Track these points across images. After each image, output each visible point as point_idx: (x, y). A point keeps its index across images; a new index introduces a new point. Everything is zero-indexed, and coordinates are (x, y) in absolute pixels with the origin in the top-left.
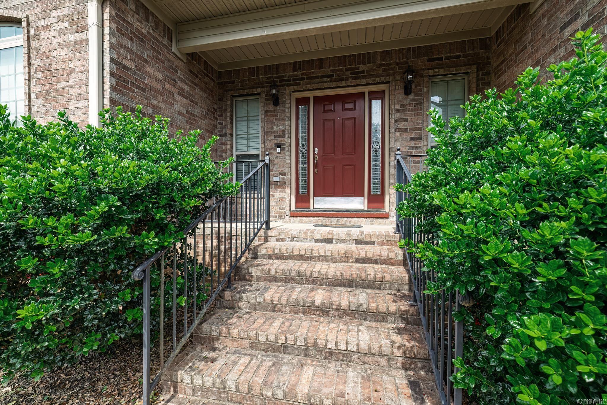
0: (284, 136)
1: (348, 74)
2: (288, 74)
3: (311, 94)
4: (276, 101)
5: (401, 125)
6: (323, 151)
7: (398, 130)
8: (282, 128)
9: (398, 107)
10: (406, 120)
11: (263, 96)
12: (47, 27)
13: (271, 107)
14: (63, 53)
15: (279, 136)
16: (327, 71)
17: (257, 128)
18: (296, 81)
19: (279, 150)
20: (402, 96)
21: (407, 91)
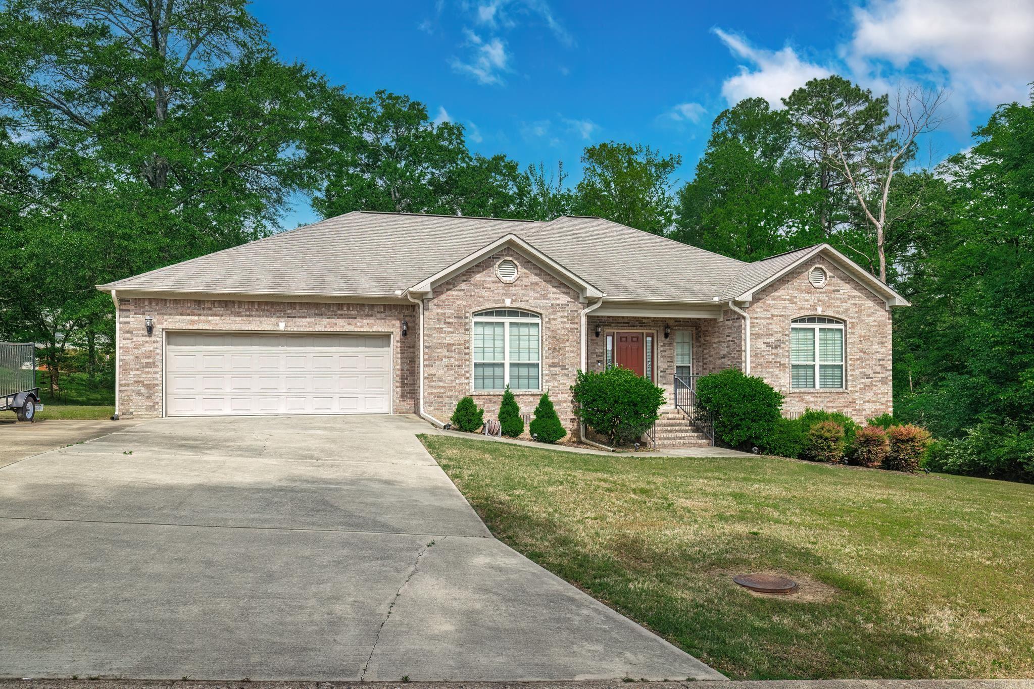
0: (602, 356)
1: (636, 324)
3: (616, 331)
4: (598, 334)
7: (662, 356)
8: (601, 351)
9: (662, 344)
10: (665, 351)
12: (554, 319)
14: (564, 332)
15: (599, 356)
16: (626, 321)
18: (609, 324)
19: (599, 364)
20: (663, 339)
21: (666, 336)
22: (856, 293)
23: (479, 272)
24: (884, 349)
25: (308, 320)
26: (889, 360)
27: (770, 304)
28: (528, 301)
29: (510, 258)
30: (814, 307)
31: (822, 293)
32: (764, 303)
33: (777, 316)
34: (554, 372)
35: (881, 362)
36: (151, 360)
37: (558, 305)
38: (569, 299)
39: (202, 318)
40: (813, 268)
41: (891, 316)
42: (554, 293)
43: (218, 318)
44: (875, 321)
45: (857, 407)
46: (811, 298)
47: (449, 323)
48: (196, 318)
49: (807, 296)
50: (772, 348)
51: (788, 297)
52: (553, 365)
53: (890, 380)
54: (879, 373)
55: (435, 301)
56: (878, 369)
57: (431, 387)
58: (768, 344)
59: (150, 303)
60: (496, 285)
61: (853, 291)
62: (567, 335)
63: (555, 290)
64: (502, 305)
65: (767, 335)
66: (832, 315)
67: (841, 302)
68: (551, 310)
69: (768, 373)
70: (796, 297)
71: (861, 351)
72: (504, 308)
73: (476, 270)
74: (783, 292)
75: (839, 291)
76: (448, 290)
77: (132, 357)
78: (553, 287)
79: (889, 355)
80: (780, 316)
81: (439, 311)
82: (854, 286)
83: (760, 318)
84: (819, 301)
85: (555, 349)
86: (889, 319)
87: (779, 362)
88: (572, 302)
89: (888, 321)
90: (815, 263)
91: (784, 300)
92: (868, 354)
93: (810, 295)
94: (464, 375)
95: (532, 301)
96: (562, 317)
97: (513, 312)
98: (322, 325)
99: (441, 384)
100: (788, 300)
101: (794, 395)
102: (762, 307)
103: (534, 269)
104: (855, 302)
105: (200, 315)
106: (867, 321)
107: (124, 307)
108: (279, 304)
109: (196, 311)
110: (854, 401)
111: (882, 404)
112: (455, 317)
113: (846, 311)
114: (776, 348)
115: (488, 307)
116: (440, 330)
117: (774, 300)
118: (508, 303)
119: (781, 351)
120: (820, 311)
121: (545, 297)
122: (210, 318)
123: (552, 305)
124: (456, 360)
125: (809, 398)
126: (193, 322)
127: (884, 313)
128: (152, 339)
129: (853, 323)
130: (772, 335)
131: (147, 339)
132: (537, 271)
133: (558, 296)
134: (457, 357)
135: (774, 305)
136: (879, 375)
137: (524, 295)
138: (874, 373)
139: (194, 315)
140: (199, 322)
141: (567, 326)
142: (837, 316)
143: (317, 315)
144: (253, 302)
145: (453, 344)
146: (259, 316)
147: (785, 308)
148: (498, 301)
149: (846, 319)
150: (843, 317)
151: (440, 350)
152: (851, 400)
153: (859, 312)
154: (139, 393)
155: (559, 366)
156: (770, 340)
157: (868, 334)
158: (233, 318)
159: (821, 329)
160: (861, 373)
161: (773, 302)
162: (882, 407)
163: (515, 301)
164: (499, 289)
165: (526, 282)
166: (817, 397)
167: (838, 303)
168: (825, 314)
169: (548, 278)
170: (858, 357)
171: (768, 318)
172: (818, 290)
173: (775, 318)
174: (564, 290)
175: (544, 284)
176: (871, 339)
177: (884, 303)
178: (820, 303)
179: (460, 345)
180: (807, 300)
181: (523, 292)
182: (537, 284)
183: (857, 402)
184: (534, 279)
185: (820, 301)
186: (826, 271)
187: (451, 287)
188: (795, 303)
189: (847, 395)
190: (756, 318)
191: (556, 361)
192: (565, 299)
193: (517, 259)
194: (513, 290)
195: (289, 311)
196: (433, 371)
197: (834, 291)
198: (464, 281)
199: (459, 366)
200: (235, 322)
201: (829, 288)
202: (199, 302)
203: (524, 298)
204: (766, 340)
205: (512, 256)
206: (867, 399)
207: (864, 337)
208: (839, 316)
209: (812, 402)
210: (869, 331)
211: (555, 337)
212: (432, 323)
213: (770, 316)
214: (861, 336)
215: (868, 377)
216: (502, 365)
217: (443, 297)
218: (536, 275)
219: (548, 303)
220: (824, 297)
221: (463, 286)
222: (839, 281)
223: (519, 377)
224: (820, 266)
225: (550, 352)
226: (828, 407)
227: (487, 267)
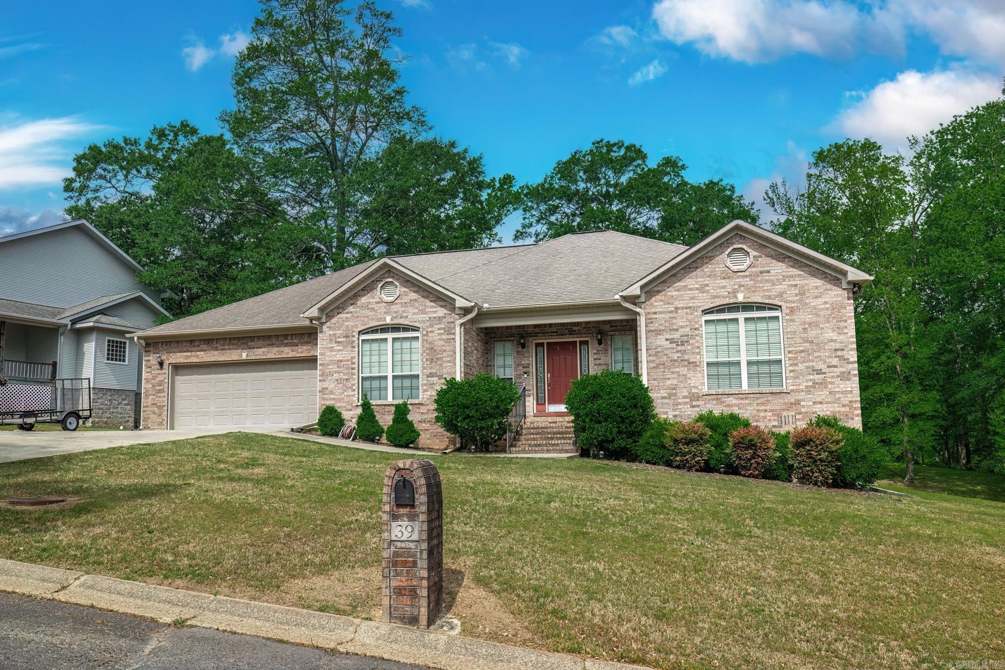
0: (529, 367)
1: (567, 332)
2: (530, 330)
3: (545, 341)
4: (523, 346)
5: (597, 362)
6: (552, 376)
7: (595, 365)
8: (528, 362)
9: (595, 351)
10: (600, 359)
11: (515, 342)
12: (432, 332)
13: (520, 349)
14: (441, 343)
15: (526, 367)
16: (554, 329)
17: (510, 361)
18: (535, 335)
19: (526, 376)
20: (597, 345)
21: (601, 342)
22: (796, 272)
23: (364, 295)
24: (842, 337)
25: (263, 350)
26: (851, 350)
27: (672, 296)
28: (407, 317)
29: (390, 280)
30: (734, 293)
31: (746, 276)
32: (665, 295)
33: (683, 308)
34: (432, 382)
35: (839, 353)
36: (161, 388)
37: (435, 318)
38: (446, 312)
39: (193, 353)
40: (729, 250)
41: (851, 295)
42: (432, 307)
43: (203, 353)
44: (826, 303)
45: (803, 410)
46: (730, 284)
47: (339, 342)
48: (189, 354)
49: (724, 282)
50: (677, 345)
51: (697, 286)
52: (431, 375)
53: (855, 375)
54: (836, 367)
55: (328, 324)
56: (835, 361)
57: (324, 399)
58: (672, 341)
59: (162, 345)
60: (379, 305)
61: (791, 269)
62: (444, 346)
63: (432, 304)
64: (384, 323)
65: (670, 330)
66: (760, 301)
67: (774, 285)
68: (428, 324)
69: (673, 373)
70: (707, 285)
71: (807, 341)
72: (386, 325)
73: (362, 293)
74: (691, 281)
75: (769, 272)
76: (339, 313)
77: (151, 386)
78: (431, 301)
79: (852, 343)
80: (686, 308)
81: (331, 332)
82: (791, 263)
83: (660, 313)
84: (740, 286)
85: (432, 359)
86: (849, 299)
87: (688, 360)
88: (448, 314)
89: (847, 301)
90: (733, 244)
91: (690, 290)
92: (818, 344)
93: (727, 280)
94: (351, 388)
95: (412, 316)
96: (439, 329)
97: (395, 328)
98: (273, 353)
99: (332, 396)
100: (697, 289)
101: (709, 397)
102: (662, 301)
103: (413, 286)
104: (794, 283)
105: (192, 351)
106: (812, 304)
107: (147, 349)
108: (243, 338)
109: (189, 349)
110: (798, 402)
111: (844, 406)
112: (344, 337)
113: (780, 295)
114: (683, 345)
115: (371, 325)
116: (331, 349)
117: (678, 290)
118: (388, 320)
119: (689, 347)
120: (741, 298)
121: (423, 312)
122: (198, 353)
123: (430, 318)
124: (345, 374)
125: (731, 400)
126: (187, 357)
127: (840, 292)
128: (163, 371)
129: (792, 307)
130: (677, 330)
131: (160, 372)
132: (416, 289)
133: (435, 310)
134: (345, 372)
135: (678, 296)
136: (835, 369)
137: (404, 312)
138: (828, 367)
139: (188, 352)
140: (191, 356)
141: (444, 337)
142: (767, 301)
143: (269, 345)
144: (226, 339)
145: (341, 361)
146: (230, 349)
147: (693, 298)
148: (380, 320)
149: (780, 304)
150: (776, 302)
151: (331, 367)
152: (793, 401)
153: (802, 294)
154: (154, 413)
155: (437, 376)
156: (675, 336)
157: (815, 319)
158: (213, 352)
159: (746, 319)
160: (808, 367)
161: (677, 293)
162: (843, 409)
163: (396, 318)
164: (382, 308)
165: (406, 299)
166: (742, 399)
167: (767, 286)
168: (749, 300)
169: (425, 294)
170: (802, 348)
171: (671, 312)
172: (739, 274)
173: (679, 311)
174: (441, 303)
175: (422, 299)
176: (821, 326)
177: (838, 279)
178: (742, 289)
179: (348, 361)
180: (724, 287)
181: (403, 309)
182: (415, 300)
183: (802, 403)
184: (413, 296)
185: (743, 286)
186: (749, 250)
187: (341, 310)
188: (708, 292)
189: (787, 395)
190: (655, 313)
191: (434, 371)
192: (441, 312)
193: (397, 280)
194: (394, 308)
195: (250, 344)
196: (325, 385)
197: (761, 272)
198: (352, 304)
199: (347, 380)
200: (214, 355)
201: (754, 270)
202: (192, 341)
203: (404, 315)
204: (668, 337)
205: (393, 277)
206: (818, 400)
207: (810, 324)
208: (770, 302)
209: (736, 405)
210: (818, 315)
211: (432, 348)
212: (325, 343)
213: (673, 309)
214: (805, 323)
215: (820, 372)
216: (386, 377)
217: (334, 320)
218: (415, 292)
219: (425, 317)
220: (747, 281)
221: (351, 309)
222: (769, 260)
223: (402, 388)
224: (740, 246)
225: (428, 363)
226: (758, 411)
227: (372, 290)
